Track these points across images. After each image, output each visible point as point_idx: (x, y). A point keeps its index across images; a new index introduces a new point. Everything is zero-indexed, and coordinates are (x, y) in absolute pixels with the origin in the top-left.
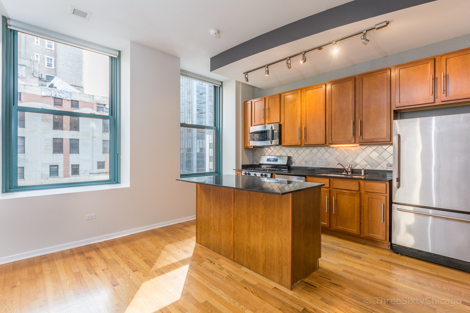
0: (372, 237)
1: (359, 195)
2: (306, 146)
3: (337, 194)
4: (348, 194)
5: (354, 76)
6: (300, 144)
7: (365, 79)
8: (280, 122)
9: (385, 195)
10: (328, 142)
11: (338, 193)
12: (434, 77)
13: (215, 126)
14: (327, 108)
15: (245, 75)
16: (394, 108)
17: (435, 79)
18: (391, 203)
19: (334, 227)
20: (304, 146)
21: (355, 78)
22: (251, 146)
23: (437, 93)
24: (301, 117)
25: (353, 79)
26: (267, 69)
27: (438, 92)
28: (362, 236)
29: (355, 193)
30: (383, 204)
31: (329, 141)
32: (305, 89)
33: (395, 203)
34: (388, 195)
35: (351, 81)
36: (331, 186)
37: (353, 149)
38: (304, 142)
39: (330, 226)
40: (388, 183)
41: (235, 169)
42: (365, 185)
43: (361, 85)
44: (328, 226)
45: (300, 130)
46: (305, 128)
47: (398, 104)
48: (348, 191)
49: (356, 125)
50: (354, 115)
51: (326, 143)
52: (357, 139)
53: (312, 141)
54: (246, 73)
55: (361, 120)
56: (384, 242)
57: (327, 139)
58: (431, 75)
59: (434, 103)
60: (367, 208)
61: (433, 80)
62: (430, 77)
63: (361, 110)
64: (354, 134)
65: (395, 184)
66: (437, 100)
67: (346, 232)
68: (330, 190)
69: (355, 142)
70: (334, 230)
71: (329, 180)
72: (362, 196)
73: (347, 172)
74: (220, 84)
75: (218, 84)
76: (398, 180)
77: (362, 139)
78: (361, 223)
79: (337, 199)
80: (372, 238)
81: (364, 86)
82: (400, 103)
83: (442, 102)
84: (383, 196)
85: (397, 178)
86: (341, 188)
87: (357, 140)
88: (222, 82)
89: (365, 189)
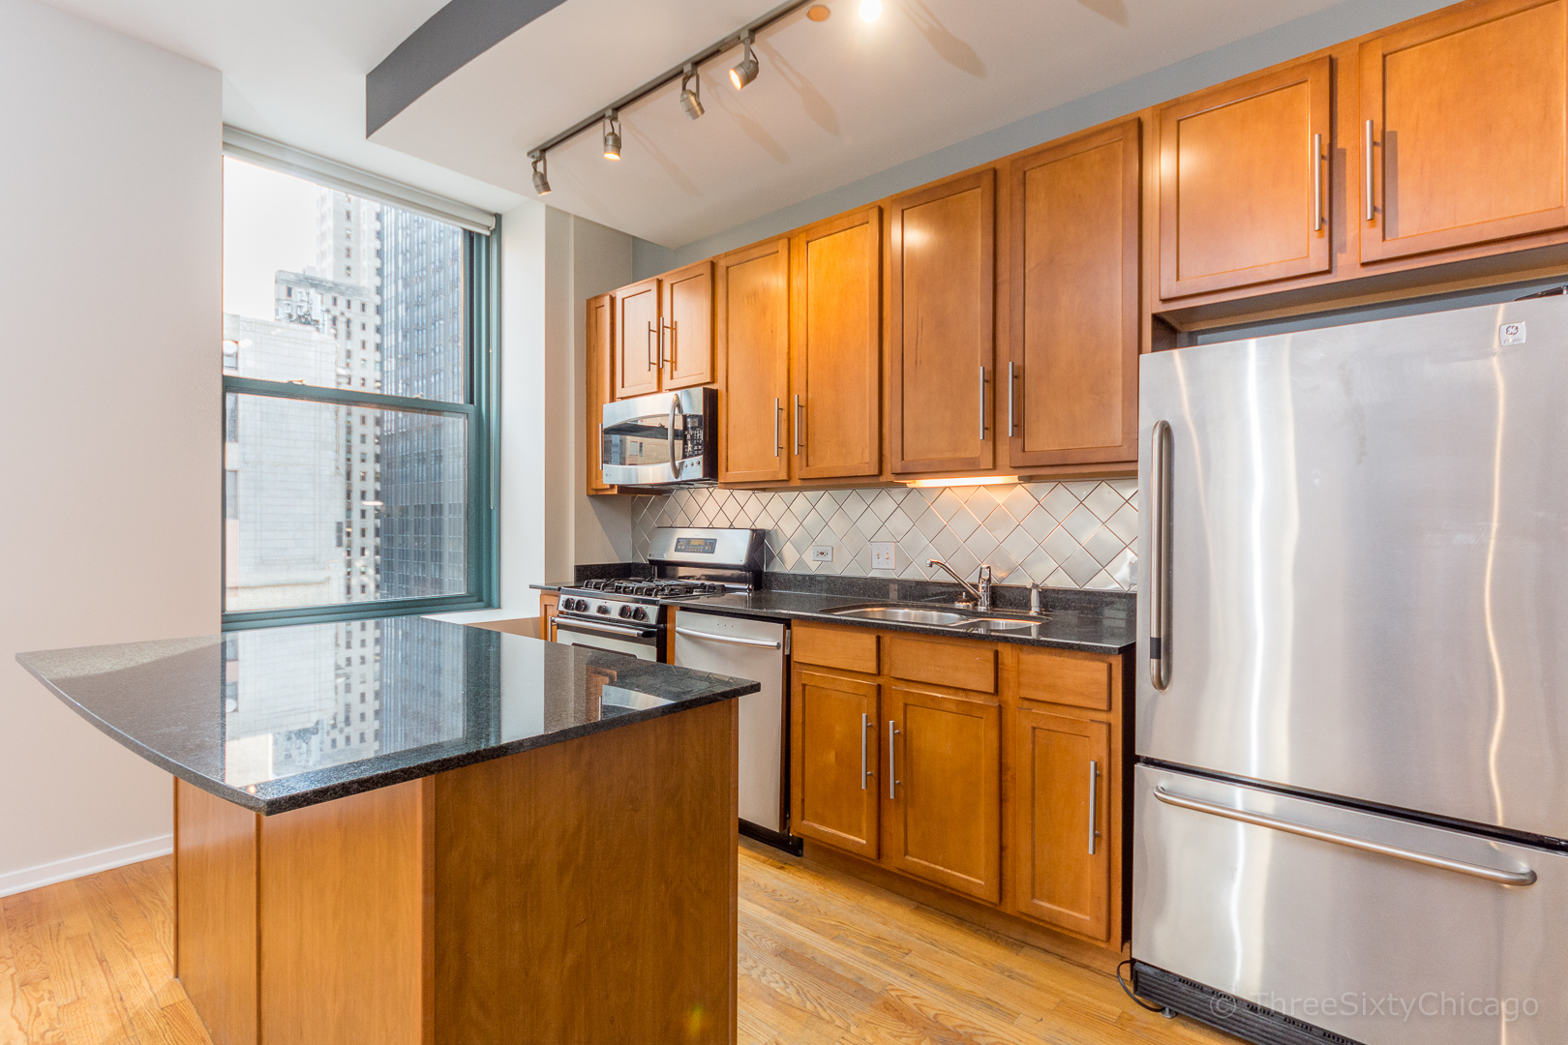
0: (1047, 919)
1: (993, 715)
2: (807, 483)
3: (906, 705)
4: (952, 707)
5: (992, 166)
6: (783, 476)
7: (1036, 175)
8: (713, 381)
9: (1102, 717)
10: (889, 466)
11: (911, 701)
12: (1331, 145)
13: (472, 402)
14: (885, 315)
15: (535, 163)
16: (1153, 306)
17: (1332, 157)
18: (1130, 758)
19: (894, 862)
20: (798, 483)
21: (995, 172)
22: (612, 486)
23: (1345, 223)
24: (789, 359)
25: (987, 181)
26: (609, 130)
27: (1349, 219)
28: (1009, 911)
29: (980, 707)
30: (1092, 764)
31: (893, 463)
32: (803, 235)
33: (1150, 762)
34: (1117, 718)
35: (979, 190)
36: (885, 671)
37: (1000, 498)
38: (801, 469)
39: (879, 855)
40: (1117, 662)
41: (542, 583)
42: (1021, 667)
43: (1018, 204)
44: (872, 853)
45: (784, 414)
46: (803, 403)
47: (1170, 288)
48: (951, 691)
49: (999, 385)
50: (989, 344)
51: (881, 472)
52: (1004, 450)
53: (828, 461)
54: (537, 154)
55: (1019, 362)
56: (1103, 945)
57: (886, 452)
58: (1316, 136)
59: (1328, 272)
60: (1028, 775)
61: (1326, 163)
62: (1312, 147)
63: (1018, 318)
64: (992, 429)
65: (1146, 667)
66: (1341, 259)
67: (946, 886)
68: (879, 686)
69: (995, 467)
70: (896, 871)
71: (879, 638)
72: (1009, 718)
73: (973, 599)
74: (492, 223)
75: (482, 226)
76: (1162, 648)
77: (1024, 451)
78: (1002, 848)
79: (905, 731)
80: (1051, 924)
81: (1030, 205)
82: (1178, 279)
83: (1364, 265)
84: (1095, 726)
85: (1151, 638)
86: (922, 677)
87: (1004, 458)
88: (498, 217)
89: (1019, 685)
